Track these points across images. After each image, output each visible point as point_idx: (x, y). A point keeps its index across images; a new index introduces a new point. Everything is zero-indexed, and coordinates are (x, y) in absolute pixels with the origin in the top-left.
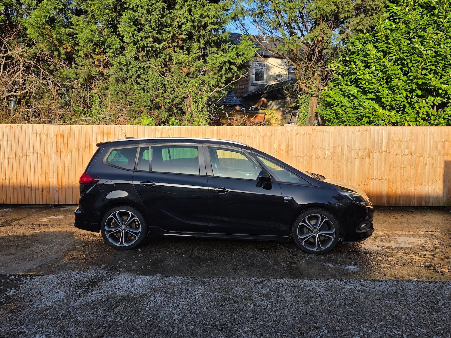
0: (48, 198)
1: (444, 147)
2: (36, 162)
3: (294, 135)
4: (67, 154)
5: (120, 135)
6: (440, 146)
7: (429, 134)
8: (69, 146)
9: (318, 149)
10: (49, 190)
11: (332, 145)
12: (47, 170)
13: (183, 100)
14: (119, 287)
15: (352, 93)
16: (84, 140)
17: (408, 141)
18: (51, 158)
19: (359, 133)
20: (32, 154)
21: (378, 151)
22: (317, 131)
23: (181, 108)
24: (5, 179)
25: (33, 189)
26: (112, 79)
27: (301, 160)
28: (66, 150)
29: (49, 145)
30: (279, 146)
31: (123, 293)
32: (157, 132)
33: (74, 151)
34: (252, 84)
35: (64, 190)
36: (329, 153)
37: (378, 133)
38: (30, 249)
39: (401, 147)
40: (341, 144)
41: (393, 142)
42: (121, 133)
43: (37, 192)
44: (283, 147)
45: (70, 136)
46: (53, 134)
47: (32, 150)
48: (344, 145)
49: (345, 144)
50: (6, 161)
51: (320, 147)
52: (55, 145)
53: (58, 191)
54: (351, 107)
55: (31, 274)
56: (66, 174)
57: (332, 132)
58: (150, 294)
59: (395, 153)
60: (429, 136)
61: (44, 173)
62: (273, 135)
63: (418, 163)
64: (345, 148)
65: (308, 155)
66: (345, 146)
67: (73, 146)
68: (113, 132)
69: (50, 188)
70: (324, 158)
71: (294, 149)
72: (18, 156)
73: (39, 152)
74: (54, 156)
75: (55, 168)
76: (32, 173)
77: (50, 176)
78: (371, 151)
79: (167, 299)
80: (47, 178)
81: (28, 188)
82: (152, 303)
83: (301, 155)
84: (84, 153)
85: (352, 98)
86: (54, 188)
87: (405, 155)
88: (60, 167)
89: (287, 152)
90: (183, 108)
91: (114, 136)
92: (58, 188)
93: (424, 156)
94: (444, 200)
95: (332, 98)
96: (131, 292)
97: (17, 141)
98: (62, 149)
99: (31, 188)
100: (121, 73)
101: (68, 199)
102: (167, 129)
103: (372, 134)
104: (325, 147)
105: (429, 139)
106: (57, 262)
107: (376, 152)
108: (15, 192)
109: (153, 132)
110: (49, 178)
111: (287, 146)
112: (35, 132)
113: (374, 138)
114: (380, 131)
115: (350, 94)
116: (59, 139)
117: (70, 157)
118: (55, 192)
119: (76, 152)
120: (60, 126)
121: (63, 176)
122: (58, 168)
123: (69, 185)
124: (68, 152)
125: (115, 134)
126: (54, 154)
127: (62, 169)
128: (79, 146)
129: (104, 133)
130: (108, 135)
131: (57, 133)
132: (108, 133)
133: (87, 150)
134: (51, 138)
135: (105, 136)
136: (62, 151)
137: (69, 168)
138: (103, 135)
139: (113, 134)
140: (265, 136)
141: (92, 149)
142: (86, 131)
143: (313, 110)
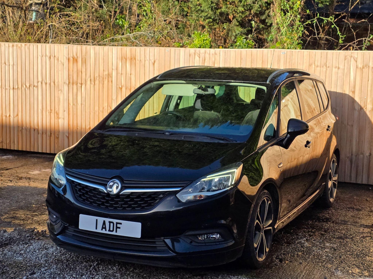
0: (56, 145)
2: (44, 96)
4: (80, 85)
5: (147, 61)
8: (84, 74)
10: (58, 135)
12: (56, 107)
16: (101, 69)
18: (61, 91)
20: (40, 83)
24: (10, 116)
25: (40, 132)
28: (79, 81)
29: (60, 72)
32: (197, 58)
33: (88, 82)
35: (75, 135)
42: (148, 59)
43: (44, 136)
45: (84, 61)
46: (65, 57)
47: (40, 79)
50: (11, 91)
52: (67, 73)
53: (68, 137)
61: (53, 111)
67: (88, 74)
68: (138, 58)
69: (59, 132)
72: (25, 86)
73: (48, 81)
74: (66, 88)
75: (66, 105)
76: (39, 111)
77: (61, 115)
80: (56, 117)
81: (34, 130)
84: (101, 85)
86: (63, 132)
88: (72, 104)
92: (69, 133)
97: (24, 66)
98: (75, 79)
99: (38, 130)
102: (211, 53)
108: (20, 134)
109: (191, 57)
110: (59, 118)
112: (45, 55)
116: (71, 65)
117: (84, 90)
118: (65, 138)
119: (92, 84)
120: (74, 47)
121: (75, 116)
122: (69, 105)
123: (82, 130)
124: (82, 84)
125: (140, 60)
126: (66, 85)
127: (74, 106)
128: (95, 76)
129: (127, 58)
130: (132, 61)
131: (69, 56)
132: (132, 57)
133: (105, 81)
134: (62, 63)
135: (128, 62)
136: (74, 82)
137: (83, 105)
138: (125, 60)
139: (138, 60)
140: (365, 68)
141: (111, 81)
142: (104, 55)
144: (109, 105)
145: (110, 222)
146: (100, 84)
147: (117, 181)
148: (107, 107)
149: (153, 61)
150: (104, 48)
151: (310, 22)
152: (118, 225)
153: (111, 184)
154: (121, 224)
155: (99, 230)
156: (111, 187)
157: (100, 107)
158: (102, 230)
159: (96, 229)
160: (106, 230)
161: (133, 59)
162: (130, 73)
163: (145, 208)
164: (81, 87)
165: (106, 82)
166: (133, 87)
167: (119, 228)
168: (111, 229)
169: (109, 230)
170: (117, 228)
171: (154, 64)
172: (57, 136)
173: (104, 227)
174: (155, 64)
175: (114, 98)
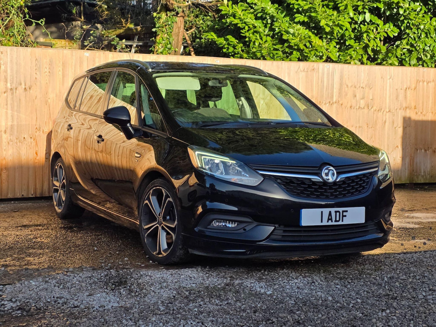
1: (406, 97)
6: (401, 97)
7: (388, 78)
17: (364, 87)
19: (303, 73)
21: (328, 101)
36: (264, 104)
37: (328, 74)
39: (355, 96)
41: (346, 89)
59: (349, 106)
60: (388, 81)
63: (376, 121)
78: (319, 101)
87: (361, 108)
93: (383, 110)
94: (407, 174)
103: (320, 74)
105: (388, 84)
107: (325, 104)
113: (322, 82)
114: (331, 71)
143: (178, 39)
145: (336, 212)
147: (332, 168)
152: (345, 214)
153: (327, 171)
154: (347, 211)
155: (325, 223)
156: (327, 175)
158: (328, 222)
159: (322, 222)
160: (332, 221)
163: (362, 192)
167: (345, 216)
168: (338, 219)
169: (336, 221)
170: (343, 216)
173: (330, 218)
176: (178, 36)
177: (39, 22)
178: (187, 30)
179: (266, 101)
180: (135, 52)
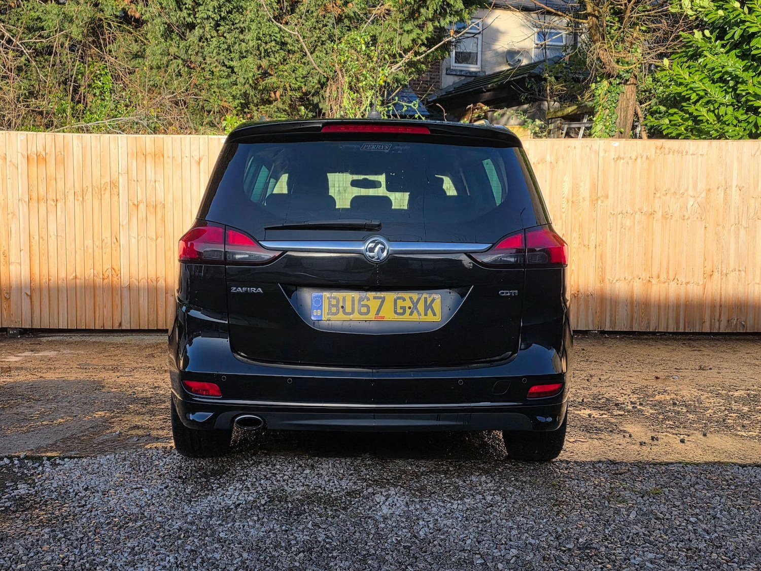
0: (5, 313)
3: (613, 162)
4: (54, 204)
5: (185, 159)
8: (60, 184)
9: (668, 195)
10: (9, 294)
11: (701, 186)
12: (4, 243)
13: (323, 85)
14: (286, 477)
15: (730, 69)
16: (97, 173)
18: (14, 215)
22: (667, 151)
23: (317, 105)
26: (155, 28)
27: (628, 223)
28: (51, 195)
29: (10, 182)
30: (575, 187)
31: (302, 488)
33: (71, 197)
34: (449, 72)
35: (45, 293)
36: (696, 205)
38: (15, 410)
40: (723, 183)
42: (188, 155)
44: (585, 190)
45: (61, 161)
46: (19, 155)
48: (731, 186)
49: (734, 184)
51: (673, 190)
52: (26, 183)
53: (30, 296)
54: (732, 104)
55: (49, 454)
56: (52, 253)
57: (702, 155)
58: (370, 490)
62: (561, 162)
64: (734, 194)
65: (645, 209)
66: (734, 189)
67: (69, 184)
68: (168, 153)
69: (11, 287)
70: (683, 218)
71: (611, 196)
74: (23, 208)
75: (24, 238)
77: (13, 258)
79: (417, 500)
80: (3, 263)
82: (384, 507)
83: (630, 210)
84: (96, 203)
85: (731, 83)
86: (20, 288)
88: (37, 238)
89: (594, 201)
90: (321, 106)
91: (170, 160)
92: (31, 289)
95: (681, 84)
96: (320, 487)
98: (42, 191)
100: (179, 13)
101: (56, 316)
104: (687, 190)
106: (98, 433)
110: (8, 263)
111: (594, 188)
115: (727, 73)
116: (34, 168)
117: (62, 212)
118: (23, 298)
119: (78, 200)
120: (38, 135)
121: (44, 258)
122: (32, 239)
123: (59, 282)
124: (57, 201)
125: (173, 158)
126: (22, 204)
127: (41, 241)
128: (85, 186)
129: (147, 153)
130: (157, 159)
131: (29, 152)
132: (156, 153)
133: (104, 194)
134: (14, 165)
135: (148, 161)
136: (41, 197)
137: (59, 239)
138: (143, 158)
139: (169, 157)
140: (541, 164)
141: (116, 194)
142: (102, 149)
143: (626, 117)
144: (113, 236)
146: (94, 200)
148: (109, 239)
149: (197, 158)
150: (101, 138)
151: (386, 109)
157: (95, 239)
161: (158, 155)
162: (153, 179)
164: (56, 205)
165: (107, 196)
166: (161, 202)
171: (199, 163)
172: (8, 297)
174: (202, 163)
175: (124, 223)
176: (626, 111)
177: (411, 105)
178: (641, 103)
179: (699, 200)
180: (582, 137)
